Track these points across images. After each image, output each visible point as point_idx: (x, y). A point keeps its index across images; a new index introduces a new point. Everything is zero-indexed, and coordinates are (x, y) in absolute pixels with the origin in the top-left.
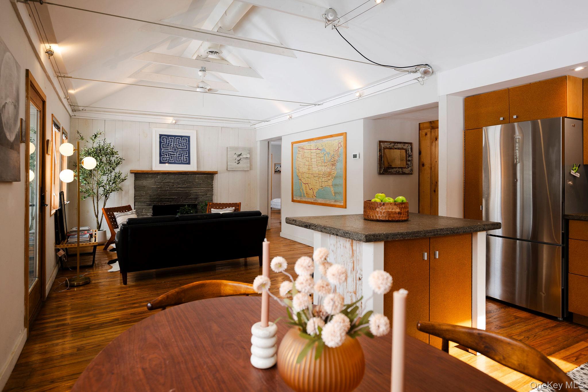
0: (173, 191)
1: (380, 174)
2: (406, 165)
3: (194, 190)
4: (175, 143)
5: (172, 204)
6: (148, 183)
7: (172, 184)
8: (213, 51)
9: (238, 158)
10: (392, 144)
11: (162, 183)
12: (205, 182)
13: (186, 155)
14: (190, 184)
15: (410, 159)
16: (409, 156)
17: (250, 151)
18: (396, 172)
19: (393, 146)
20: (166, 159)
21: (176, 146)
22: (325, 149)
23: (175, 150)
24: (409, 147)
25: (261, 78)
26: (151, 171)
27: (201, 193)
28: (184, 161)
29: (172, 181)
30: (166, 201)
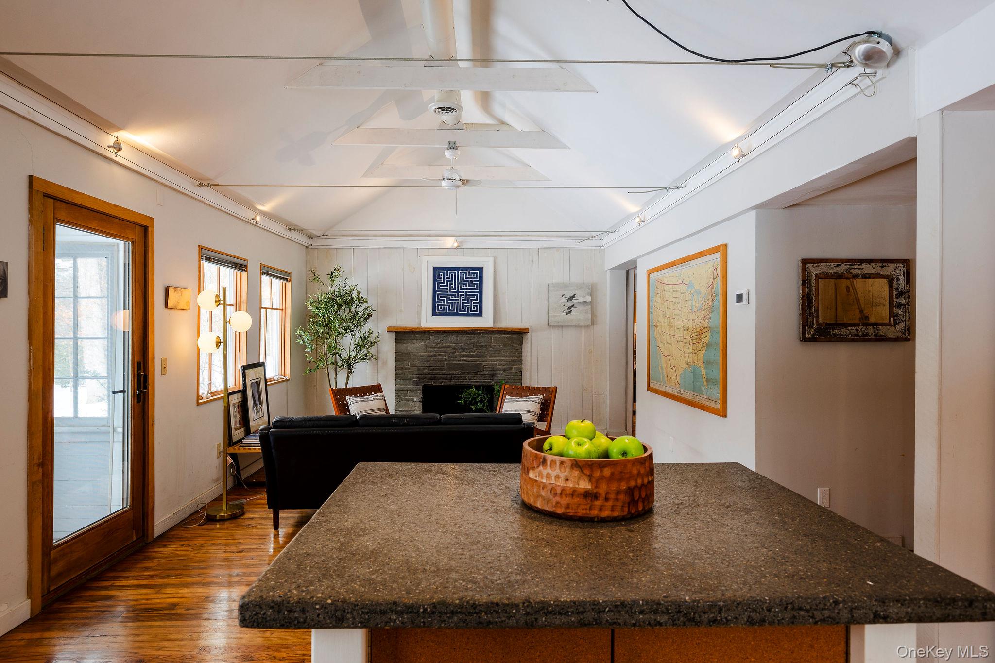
0: (455, 362)
1: (804, 339)
2: (890, 317)
3: (489, 361)
4: (458, 281)
5: (453, 383)
6: (415, 347)
7: (453, 351)
8: (444, 108)
9: (569, 304)
10: (844, 267)
11: (436, 348)
12: (508, 348)
13: (476, 300)
14: (481, 349)
15: (902, 300)
16: (901, 294)
17: (592, 290)
18: (855, 335)
19: (848, 270)
20: (444, 308)
21: (459, 285)
22: (693, 282)
23: (458, 292)
24: (901, 270)
25: (565, 147)
26: (418, 328)
27: (502, 367)
28: (472, 311)
29: (452, 345)
30: (443, 379)
